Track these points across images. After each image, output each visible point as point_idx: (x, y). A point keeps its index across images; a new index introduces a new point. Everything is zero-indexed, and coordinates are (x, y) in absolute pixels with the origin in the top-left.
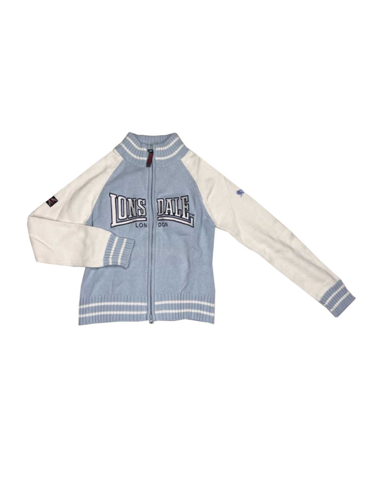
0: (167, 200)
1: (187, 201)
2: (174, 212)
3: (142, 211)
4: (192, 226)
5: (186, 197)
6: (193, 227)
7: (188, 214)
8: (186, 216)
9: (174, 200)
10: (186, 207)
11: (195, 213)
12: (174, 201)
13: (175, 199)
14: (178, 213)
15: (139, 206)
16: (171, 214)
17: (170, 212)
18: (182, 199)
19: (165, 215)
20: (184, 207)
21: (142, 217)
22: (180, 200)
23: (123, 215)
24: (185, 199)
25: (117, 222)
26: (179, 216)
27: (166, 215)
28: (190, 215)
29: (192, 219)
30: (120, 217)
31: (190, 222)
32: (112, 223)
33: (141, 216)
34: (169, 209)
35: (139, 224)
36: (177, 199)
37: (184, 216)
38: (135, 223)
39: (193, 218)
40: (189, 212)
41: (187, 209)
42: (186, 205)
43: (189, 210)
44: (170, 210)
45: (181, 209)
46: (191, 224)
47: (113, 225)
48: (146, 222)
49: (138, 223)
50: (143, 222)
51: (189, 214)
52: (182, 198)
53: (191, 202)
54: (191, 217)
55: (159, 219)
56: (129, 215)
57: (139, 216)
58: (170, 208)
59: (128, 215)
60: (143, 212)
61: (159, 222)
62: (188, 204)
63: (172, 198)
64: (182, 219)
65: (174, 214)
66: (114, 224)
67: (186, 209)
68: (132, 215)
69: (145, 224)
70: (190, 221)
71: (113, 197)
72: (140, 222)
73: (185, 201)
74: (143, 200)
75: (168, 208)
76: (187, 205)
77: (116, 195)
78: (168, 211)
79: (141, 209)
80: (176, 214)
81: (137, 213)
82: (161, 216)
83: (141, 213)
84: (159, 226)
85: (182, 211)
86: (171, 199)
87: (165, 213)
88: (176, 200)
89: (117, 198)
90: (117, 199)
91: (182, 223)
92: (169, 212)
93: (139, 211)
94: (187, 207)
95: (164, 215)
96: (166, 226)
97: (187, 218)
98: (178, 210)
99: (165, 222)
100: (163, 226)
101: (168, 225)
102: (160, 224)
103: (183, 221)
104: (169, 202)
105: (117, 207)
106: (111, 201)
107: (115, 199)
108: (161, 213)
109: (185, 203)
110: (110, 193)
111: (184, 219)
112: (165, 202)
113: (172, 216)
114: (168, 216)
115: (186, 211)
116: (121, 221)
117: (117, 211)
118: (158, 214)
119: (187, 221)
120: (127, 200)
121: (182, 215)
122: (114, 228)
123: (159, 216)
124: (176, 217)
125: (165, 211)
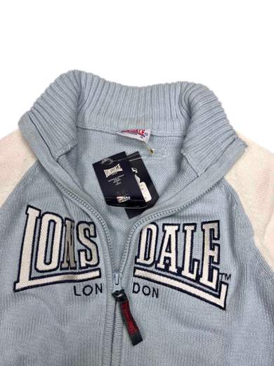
0: (166, 228)
1: (216, 236)
2: (180, 265)
3: (88, 251)
4: (223, 306)
5: (215, 226)
6: (224, 309)
7: (215, 272)
8: (210, 279)
9: (185, 231)
10: (212, 253)
11: (233, 271)
12: (183, 234)
13: (186, 228)
14: (190, 268)
15: (81, 242)
16: (173, 268)
17: (170, 264)
18: (203, 230)
19: (156, 268)
20: (208, 252)
21: (89, 268)
22: (199, 233)
23: (48, 261)
24: (212, 231)
25: (31, 279)
26: (193, 276)
27: (160, 269)
28: (220, 276)
29: (224, 287)
30: (41, 266)
31: (219, 297)
32: (18, 281)
33: (88, 266)
34: (168, 255)
35: (82, 287)
36: (192, 228)
37: (204, 280)
38: (72, 285)
39: (227, 285)
40: (218, 269)
41: (215, 260)
42: (212, 248)
43: (218, 263)
44: (169, 259)
45: (199, 257)
46: (220, 302)
47: (18, 286)
48: (99, 281)
49: (80, 287)
50: (92, 283)
51: (219, 274)
52: (204, 226)
53: (224, 241)
54: (222, 282)
55: (138, 272)
56: (63, 262)
57: (81, 268)
58: (170, 252)
59: (61, 260)
60: (91, 255)
61: (137, 280)
62: (218, 245)
63: (179, 225)
64: (198, 285)
65: (180, 270)
66: (24, 282)
67: (211, 258)
68: (68, 262)
69: (97, 286)
70: (217, 293)
71: (33, 214)
72: (85, 283)
73: (212, 238)
74: (89, 224)
75: (166, 251)
76: (216, 248)
77: (40, 211)
78: (166, 258)
79: (86, 249)
80: (186, 272)
81: (77, 259)
82: (144, 267)
83: (87, 260)
84: (134, 292)
85: (201, 262)
86: (176, 228)
87: (156, 262)
88: (189, 229)
89: (40, 217)
90: (39, 220)
91: (198, 297)
92: (167, 261)
93: (82, 254)
94: (215, 253)
95: (153, 268)
96: (155, 295)
97: (213, 285)
98: (192, 261)
99: (152, 285)
100: (145, 294)
101: (160, 296)
102: (136, 286)
103: (201, 292)
104: (170, 235)
105: (36, 239)
106: (26, 225)
107: (34, 221)
108: (145, 259)
109: (211, 241)
110: (29, 206)
111: (205, 288)
112: (161, 234)
113: (175, 276)
114: (162, 273)
115: (212, 265)
116: (42, 274)
117: (35, 250)
118: (138, 261)
119: (211, 294)
120: (63, 223)
121: (201, 276)
122: (18, 290)
123: (138, 266)
124: (185, 280)
125: (157, 259)
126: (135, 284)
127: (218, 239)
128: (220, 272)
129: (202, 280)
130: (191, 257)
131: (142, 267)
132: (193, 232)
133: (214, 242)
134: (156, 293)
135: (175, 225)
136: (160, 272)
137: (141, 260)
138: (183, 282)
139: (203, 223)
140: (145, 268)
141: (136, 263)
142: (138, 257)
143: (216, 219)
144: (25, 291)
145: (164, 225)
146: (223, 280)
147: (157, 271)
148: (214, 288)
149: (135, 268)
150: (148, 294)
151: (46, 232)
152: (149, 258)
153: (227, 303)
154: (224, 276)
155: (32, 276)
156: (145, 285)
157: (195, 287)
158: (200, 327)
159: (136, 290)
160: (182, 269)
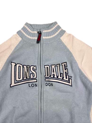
0: (52, 66)
1: (66, 66)
2: (57, 75)
4: (71, 85)
5: (65, 64)
6: (72, 86)
8: (66, 78)
9: (57, 66)
10: (66, 71)
11: (72, 75)
12: (57, 67)
13: (57, 65)
15: (31, 71)
16: (56, 77)
17: (54, 76)
18: (62, 65)
19: (51, 77)
20: (65, 71)
22: (61, 66)
23: (19, 78)
24: (65, 65)
26: (62, 78)
27: (52, 77)
29: (70, 80)
30: (18, 79)
31: (69, 83)
32: (11, 84)
33: (33, 78)
34: (53, 73)
35: (31, 84)
36: (59, 65)
37: (65, 78)
38: (28, 84)
40: (68, 75)
41: (67, 73)
42: (65, 70)
44: (54, 74)
45: (62, 73)
47: (11, 86)
48: (36, 83)
50: (34, 83)
51: (68, 76)
53: (69, 67)
54: (70, 79)
55: (46, 80)
56: (24, 78)
57: (31, 78)
58: (54, 72)
59: (23, 77)
60: (34, 75)
61: (46, 82)
63: (55, 65)
64: (63, 80)
65: (58, 77)
66: (13, 84)
67: (66, 72)
70: (69, 82)
71: (13, 65)
72: (32, 83)
73: (65, 67)
74: (34, 66)
75: (53, 72)
78: (53, 74)
80: (59, 77)
81: (30, 76)
83: (33, 76)
84: (46, 86)
85: (63, 74)
87: (50, 76)
88: (58, 66)
89: (16, 65)
90: (15, 66)
91: (64, 84)
93: (32, 75)
97: (67, 80)
98: (61, 74)
99: (50, 83)
100: (49, 86)
101: (53, 85)
102: (47, 84)
103: (64, 82)
104: (53, 68)
105: (15, 72)
106: (12, 68)
107: (14, 67)
108: (48, 76)
109: (65, 68)
110: (11, 62)
111: (65, 81)
112: (51, 68)
113: (56, 79)
114: (53, 78)
115: (66, 74)
116: (18, 82)
117: (15, 75)
118: (46, 77)
119: (67, 82)
120: (23, 66)
121: (64, 78)
122: (12, 87)
123: (46, 78)
124: (59, 79)
125: (50, 75)
126: (46, 83)
127: (67, 67)
128: (69, 76)
129: (64, 79)
130: (60, 73)
131: (47, 78)
132: (59, 66)
133: (66, 68)
134: (52, 85)
135: (54, 65)
136: (52, 78)
137: (46, 76)
138: (59, 80)
139: (62, 63)
140: (48, 78)
141: (45, 77)
142: (45, 76)
143: (65, 62)
144: (13, 87)
145: (51, 65)
146: (70, 78)
147: (51, 78)
148: (68, 80)
149: (45, 79)
150: (50, 86)
151: (18, 69)
152: (48, 75)
153: (72, 84)
154: (70, 77)
155: (15, 82)
156: (49, 83)
157: (63, 81)
158: (66, 92)
159: (47, 85)
160: (58, 76)
